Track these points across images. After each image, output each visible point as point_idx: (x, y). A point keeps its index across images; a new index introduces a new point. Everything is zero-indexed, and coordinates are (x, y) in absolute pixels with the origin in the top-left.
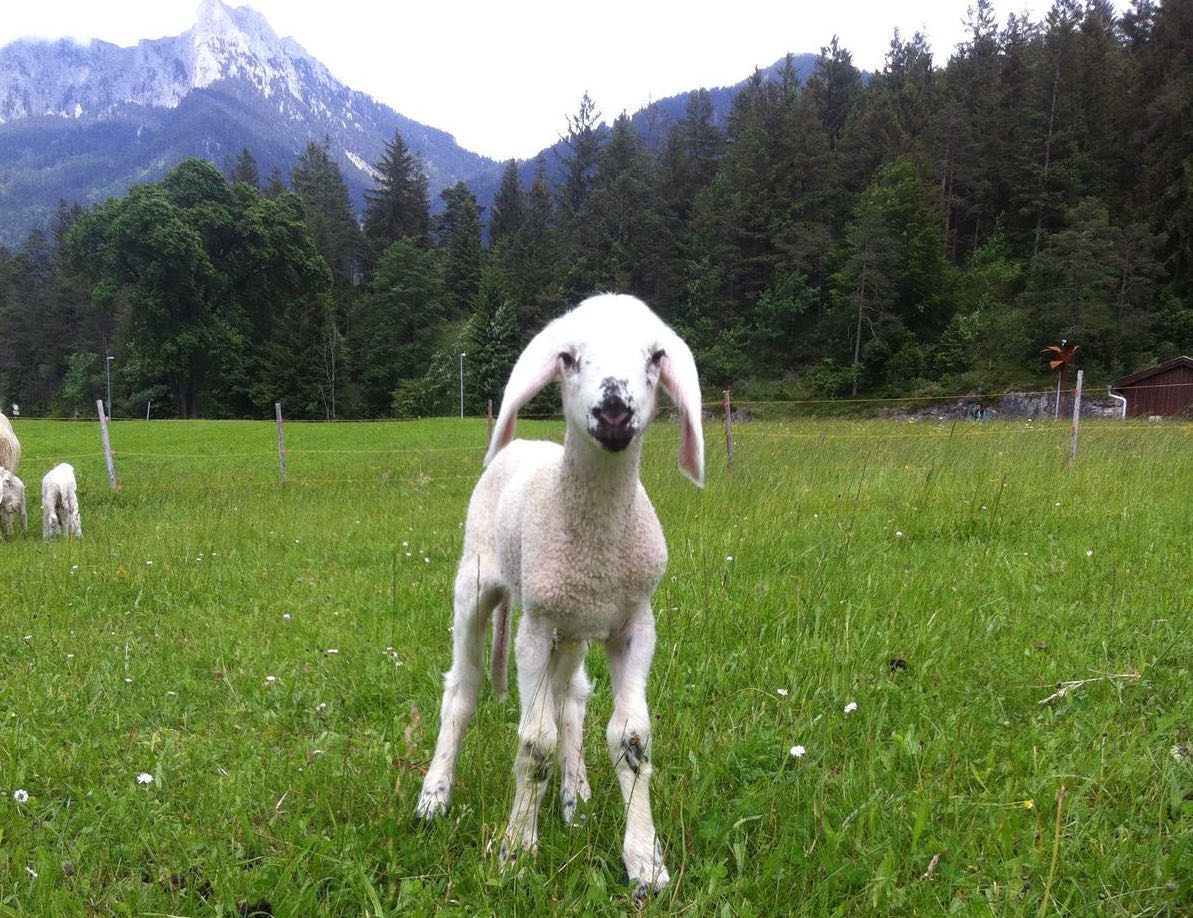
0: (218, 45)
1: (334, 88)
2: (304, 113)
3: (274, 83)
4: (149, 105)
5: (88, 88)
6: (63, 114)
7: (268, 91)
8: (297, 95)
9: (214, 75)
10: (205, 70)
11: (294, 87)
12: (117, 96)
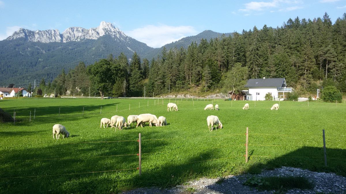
0: (104, 29)
1: (125, 36)
2: (120, 40)
3: (114, 35)
4: (92, 39)
5: (81, 36)
6: (76, 41)
7: (113, 36)
8: (118, 37)
9: (104, 34)
10: (102, 33)
11: (118, 36)
12: (86, 38)
